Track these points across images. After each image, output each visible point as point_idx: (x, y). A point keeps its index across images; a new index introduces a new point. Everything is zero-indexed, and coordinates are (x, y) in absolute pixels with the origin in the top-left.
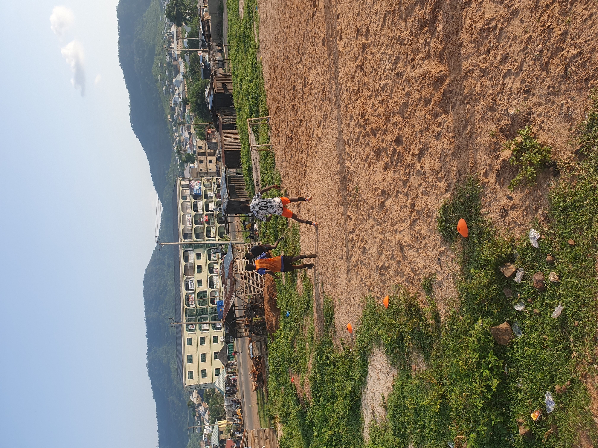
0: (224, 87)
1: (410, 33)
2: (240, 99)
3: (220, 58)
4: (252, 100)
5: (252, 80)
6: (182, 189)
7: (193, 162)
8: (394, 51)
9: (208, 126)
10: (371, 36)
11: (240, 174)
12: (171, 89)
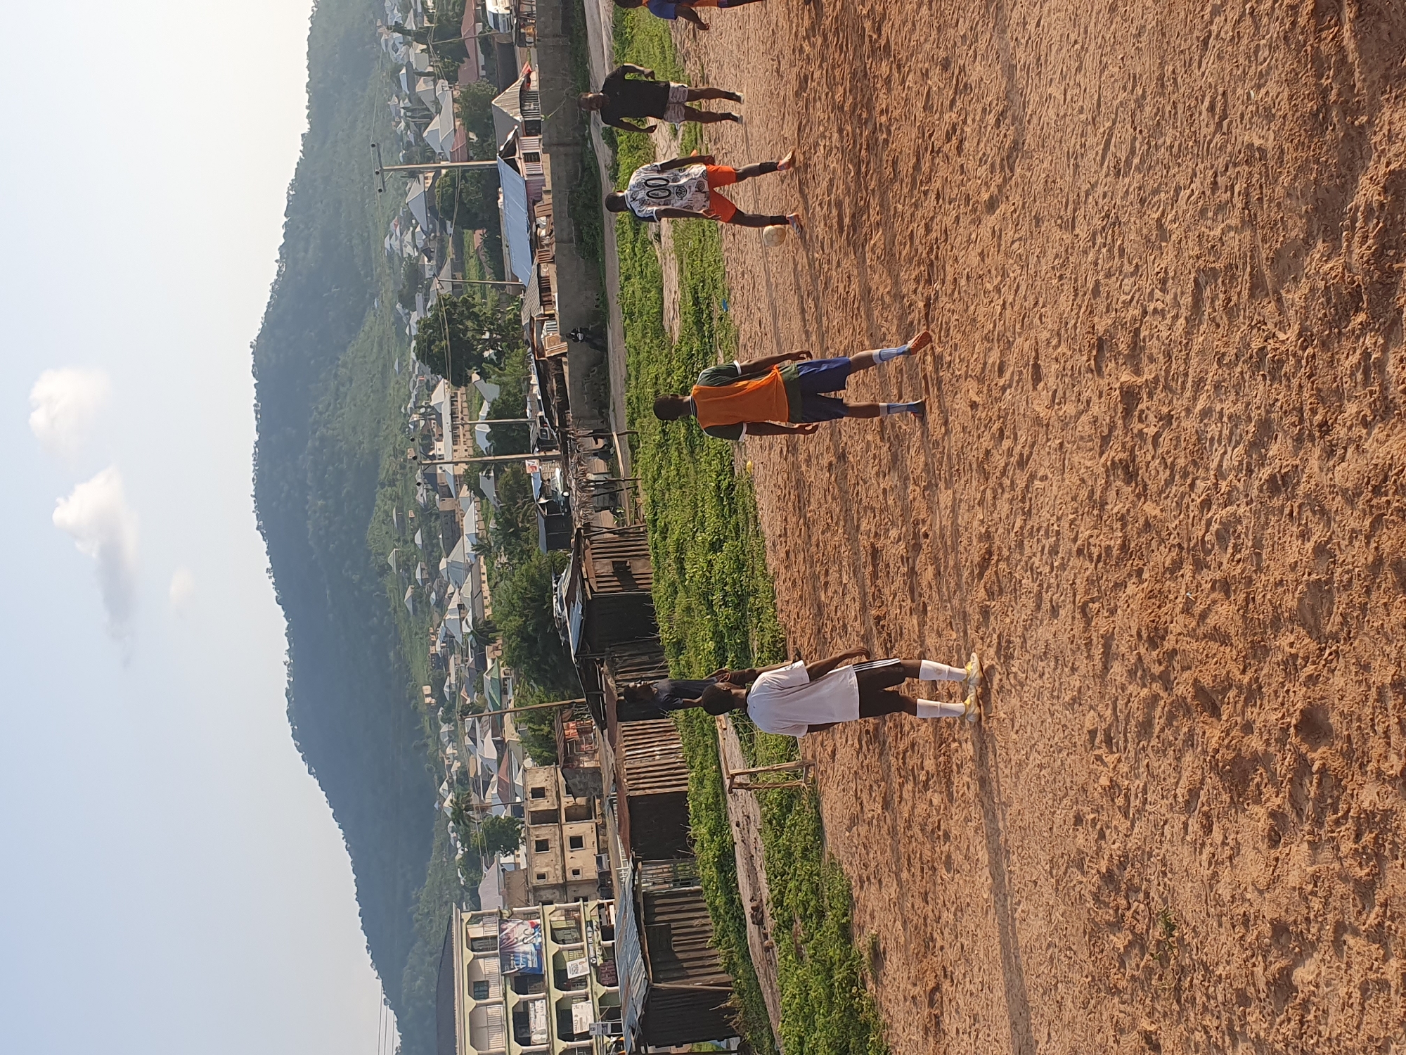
0: (622, 571)
1: (1300, 335)
2: (678, 609)
3: (601, 478)
4: (722, 612)
5: (721, 542)
6: (471, 954)
7: (511, 848)
8: (1248, 404)
9: (567, 713)
10: (1152, 359)
11: (686, 883)
12: (433, 595)
